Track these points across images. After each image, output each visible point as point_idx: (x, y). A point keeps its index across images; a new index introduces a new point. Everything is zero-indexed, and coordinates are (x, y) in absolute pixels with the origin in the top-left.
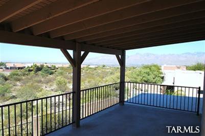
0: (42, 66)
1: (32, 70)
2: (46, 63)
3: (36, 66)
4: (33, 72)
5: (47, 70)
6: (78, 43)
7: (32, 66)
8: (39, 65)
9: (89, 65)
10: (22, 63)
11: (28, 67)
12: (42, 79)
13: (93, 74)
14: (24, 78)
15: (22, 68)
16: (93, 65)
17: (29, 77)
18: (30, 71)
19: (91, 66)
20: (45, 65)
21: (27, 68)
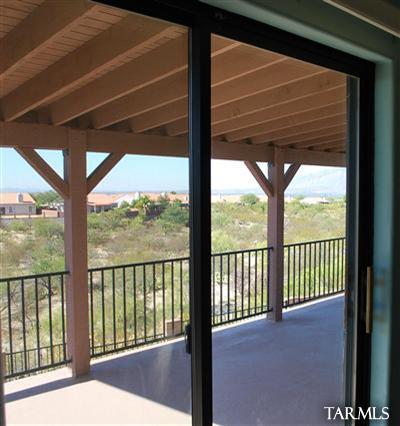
0: (165, 201)
1: (136, 214)
2: (173, 193)
3: (146, 200)
4: (138, 219)
5: (178, 213)
6: (278, 147)
7: (135, 202)
8: (154, 197)
9: (302, 198)
10: (108, 194)
11: (125, 205)
12: (167, 240)
13: (314, 225)
14: (113, 235)
15: (107, 208)
16: (315, 195)
17: (129, 233)
18: (131, 215)
19: (308, 201)
20: (172, 198)
21: (123, 207)
